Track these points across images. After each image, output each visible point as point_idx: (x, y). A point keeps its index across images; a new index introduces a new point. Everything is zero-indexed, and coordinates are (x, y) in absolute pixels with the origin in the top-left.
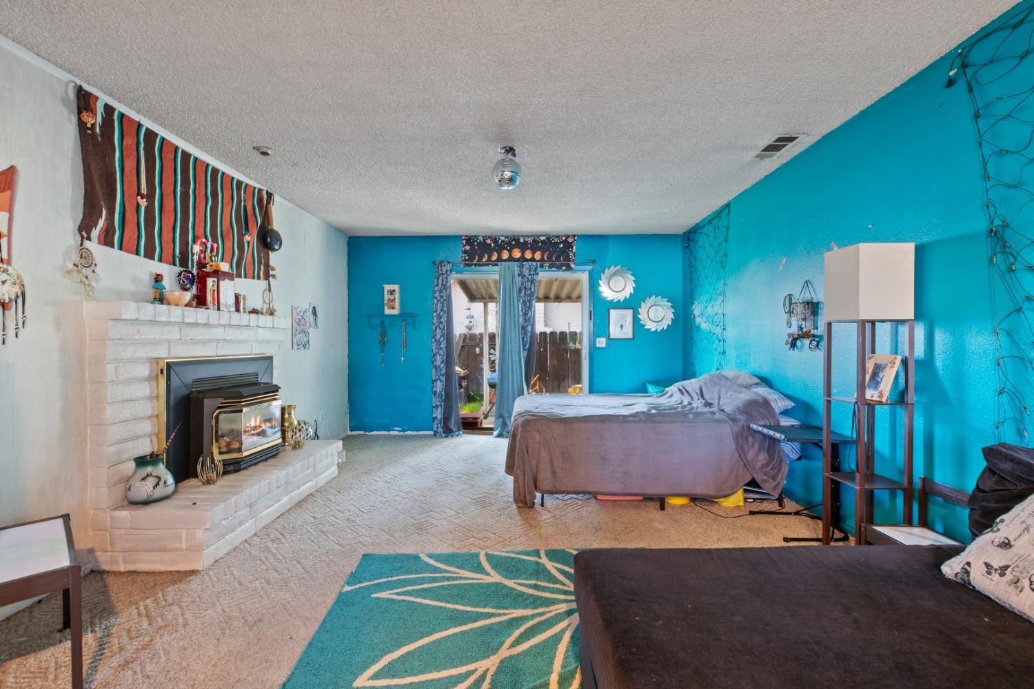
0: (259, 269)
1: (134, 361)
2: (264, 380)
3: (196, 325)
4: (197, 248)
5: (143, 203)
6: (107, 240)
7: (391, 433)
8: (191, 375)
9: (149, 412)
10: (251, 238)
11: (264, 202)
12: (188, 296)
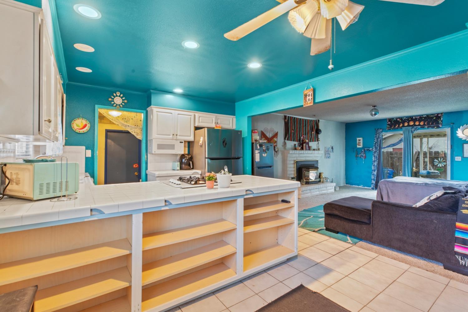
0: (316, 139)
1: (291, 160)
2: (316, 166)
3: (301, 154)
4: (302, 138)
5: (293, 131)
6: (288, 140)
7: (359, 186)
8: (300, 164)
9: (293, 170)
10: (314, 133)
11: (317, 123)
12: (300, 148)
